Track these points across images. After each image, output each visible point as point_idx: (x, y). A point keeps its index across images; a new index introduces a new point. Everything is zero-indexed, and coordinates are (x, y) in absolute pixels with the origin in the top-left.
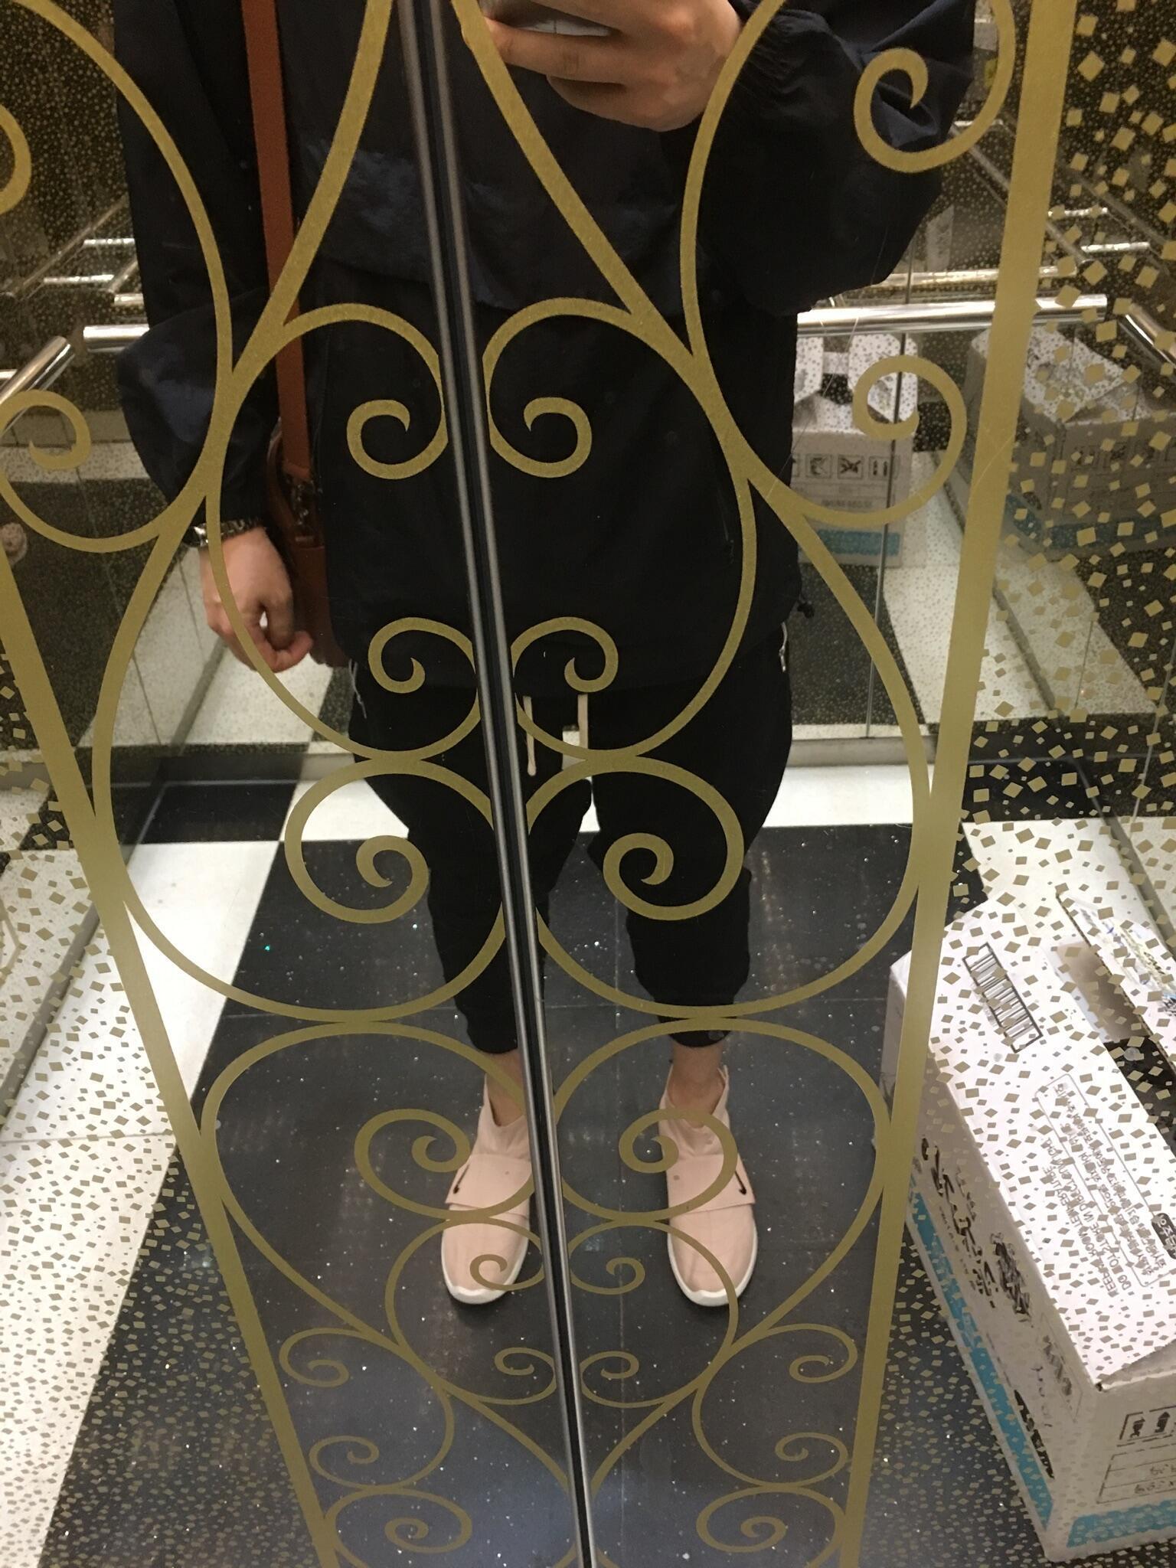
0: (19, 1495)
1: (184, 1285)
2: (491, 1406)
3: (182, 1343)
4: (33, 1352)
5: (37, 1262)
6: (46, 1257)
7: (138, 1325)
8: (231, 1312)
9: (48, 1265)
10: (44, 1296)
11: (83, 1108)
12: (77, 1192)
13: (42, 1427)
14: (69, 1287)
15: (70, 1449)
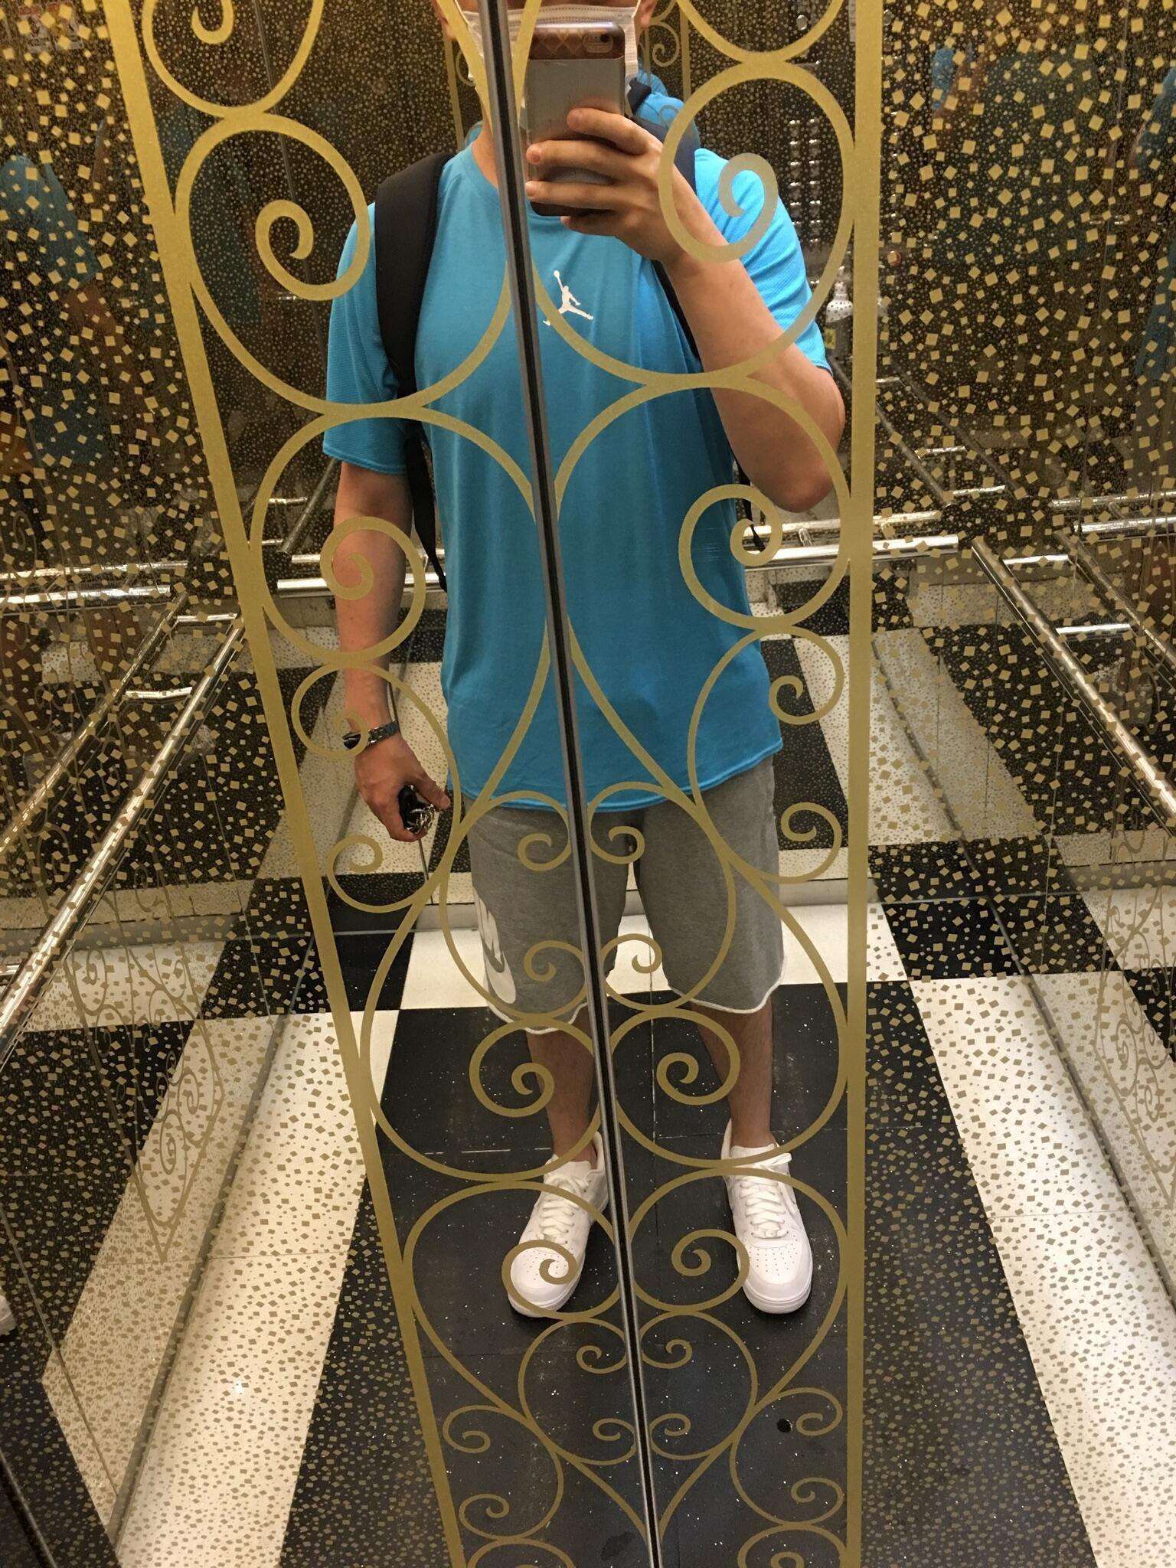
0: (245, 1550)
1: (381, 1374)
2: (588, 1466)
3: (376, 1419)
4: (272, 1429)
5: (285, 1358)
6: (291, 1354)
7: (348, 1405)
8: (412, 1394)
9: (292, 1360)
10: (286, 1383)
11: (329, 1245)
12: (318, 1305)
13: (270, 1492)
14: (304, 1376)
15: (288, 1509)
